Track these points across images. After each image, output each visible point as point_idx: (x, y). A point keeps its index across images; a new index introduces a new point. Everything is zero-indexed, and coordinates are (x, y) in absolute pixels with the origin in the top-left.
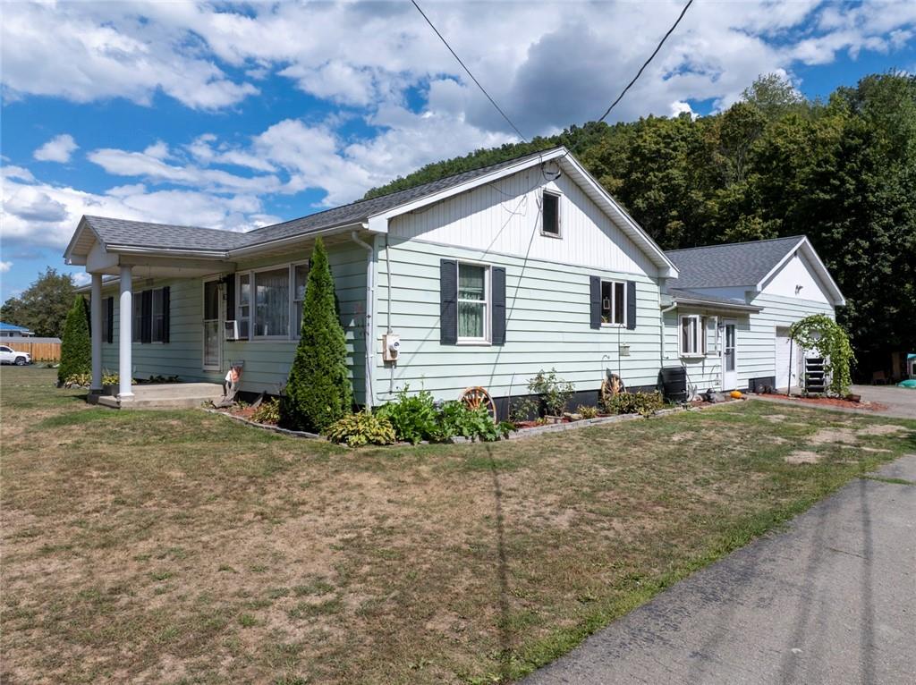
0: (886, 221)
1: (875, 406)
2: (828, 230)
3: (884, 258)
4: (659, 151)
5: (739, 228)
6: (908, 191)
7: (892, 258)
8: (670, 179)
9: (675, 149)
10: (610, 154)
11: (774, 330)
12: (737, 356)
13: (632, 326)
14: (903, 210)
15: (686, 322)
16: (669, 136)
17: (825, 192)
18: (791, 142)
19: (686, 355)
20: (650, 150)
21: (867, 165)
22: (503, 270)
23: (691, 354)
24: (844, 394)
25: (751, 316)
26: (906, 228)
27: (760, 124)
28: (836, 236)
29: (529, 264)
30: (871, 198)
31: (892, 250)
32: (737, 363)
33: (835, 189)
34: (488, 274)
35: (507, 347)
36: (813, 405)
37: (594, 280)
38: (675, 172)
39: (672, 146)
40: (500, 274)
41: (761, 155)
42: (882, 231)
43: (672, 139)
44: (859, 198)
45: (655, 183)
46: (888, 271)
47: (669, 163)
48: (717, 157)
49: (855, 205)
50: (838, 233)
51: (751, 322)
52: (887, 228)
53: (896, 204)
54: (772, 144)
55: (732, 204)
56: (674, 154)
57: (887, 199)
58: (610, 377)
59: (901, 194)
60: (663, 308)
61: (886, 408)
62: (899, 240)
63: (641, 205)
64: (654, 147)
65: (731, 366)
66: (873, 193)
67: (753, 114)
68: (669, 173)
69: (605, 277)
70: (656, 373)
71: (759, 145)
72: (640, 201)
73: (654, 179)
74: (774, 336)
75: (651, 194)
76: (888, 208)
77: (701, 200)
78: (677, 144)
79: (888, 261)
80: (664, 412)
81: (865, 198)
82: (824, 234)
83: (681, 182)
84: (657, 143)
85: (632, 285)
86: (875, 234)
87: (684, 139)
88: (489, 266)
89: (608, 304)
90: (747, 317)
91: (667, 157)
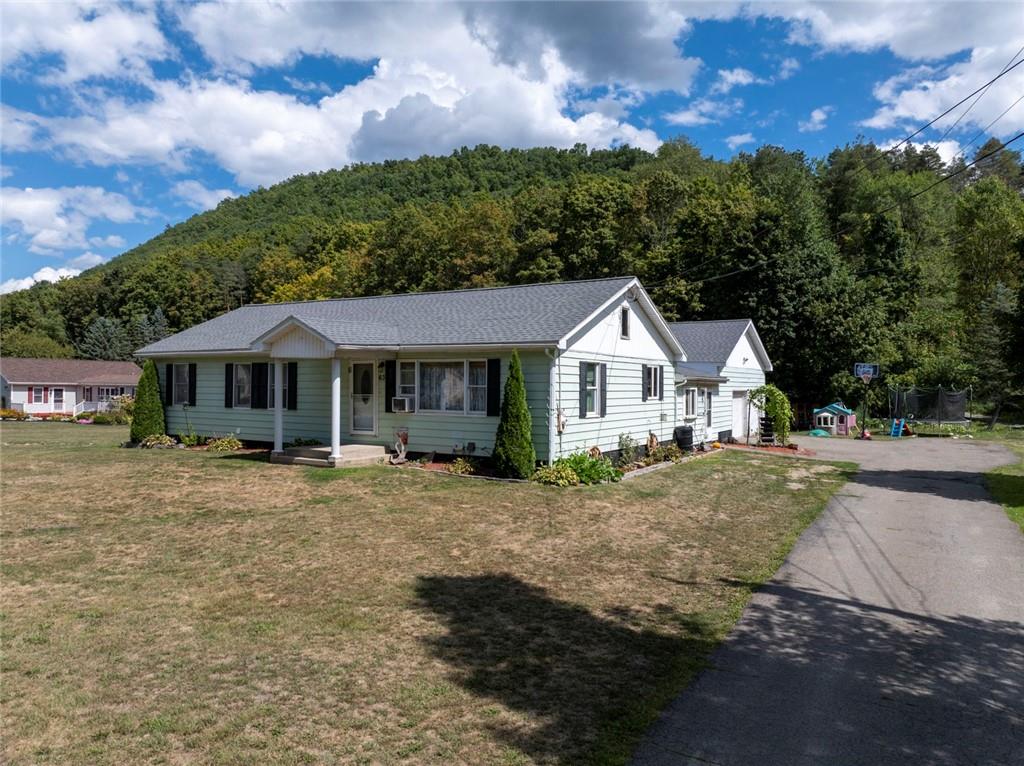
0: (790, 293)
1: (807, 452)
2: (746, 298)
3: (788, 324)
4: (592, 209)
5: (667, 288)
6: (807, 269)
7: (795, 325)
8: (603, 238)
9: (606, 209)
10: (544, 208)
11: (731, 394)
12: (713, 415)
13: (661, 398)
14: (803, 285)
15: (687, 392)
16: (600, 197)
17: (745, 265)
18: (711, 215)
19: (688, 417)
20: (582, 208)
21: (775, 243)
22: (605, 365)
23: (691, 416)
24: (786, 444)
25: (720, 385)
26: (805, 299)
27: (682, 192)
28: (751, 304)
29: (616, 359)
30: (780, 274)
31: (795, 317)
32: (713, 420)
33: (751, 263)
34: (598, 369)
35: (607, 417)
36: (766, 452)
37: (644, 366)
38: (606, 232)
39: (604, 206)
40: (604, 367)
41: (684, 223)
42: (787, 301)
43: (603, 199)
44: (770, 272)
45: (587, 240)
46: (793, 335)
47: (601, 222)
48: (644, 219)
49: (767, 277)
50: (753, 302)
51: (720, 389)
52: (792, 299)
53: (799, 279)
54: (693, 214)
55: (659, 265)
56: (606, 213)
57: (792, 275)
58: (652, 435)
59: (802, 271)
60: (676, 383)
61: (815, 454)
62: (800, 310)
63: (576, 260)
64: (588, 207)
65: (709, 425)
66: (781, 269)
67: (675, 183)
68: (600, 232)
69: (650, 364)
70: (672, 431)
71: (682, 212)
72: (575, 256)
73: (587, 236)
74: (731, 398)
75: (584, 250)
76: (792, 282)
77: (631, 260)
78: (608, 204)
79: (791, 327)
80: (685, 460)
81: (775, 273)
82: (741, 302)
83: (613, 241)
84: (589, 202)
85: (661, 367)
86: (782, 303)
87: (614, 200)
88: (598, 364)
89: (650, 383)
90: (717, 386)
91: (599, 216)
